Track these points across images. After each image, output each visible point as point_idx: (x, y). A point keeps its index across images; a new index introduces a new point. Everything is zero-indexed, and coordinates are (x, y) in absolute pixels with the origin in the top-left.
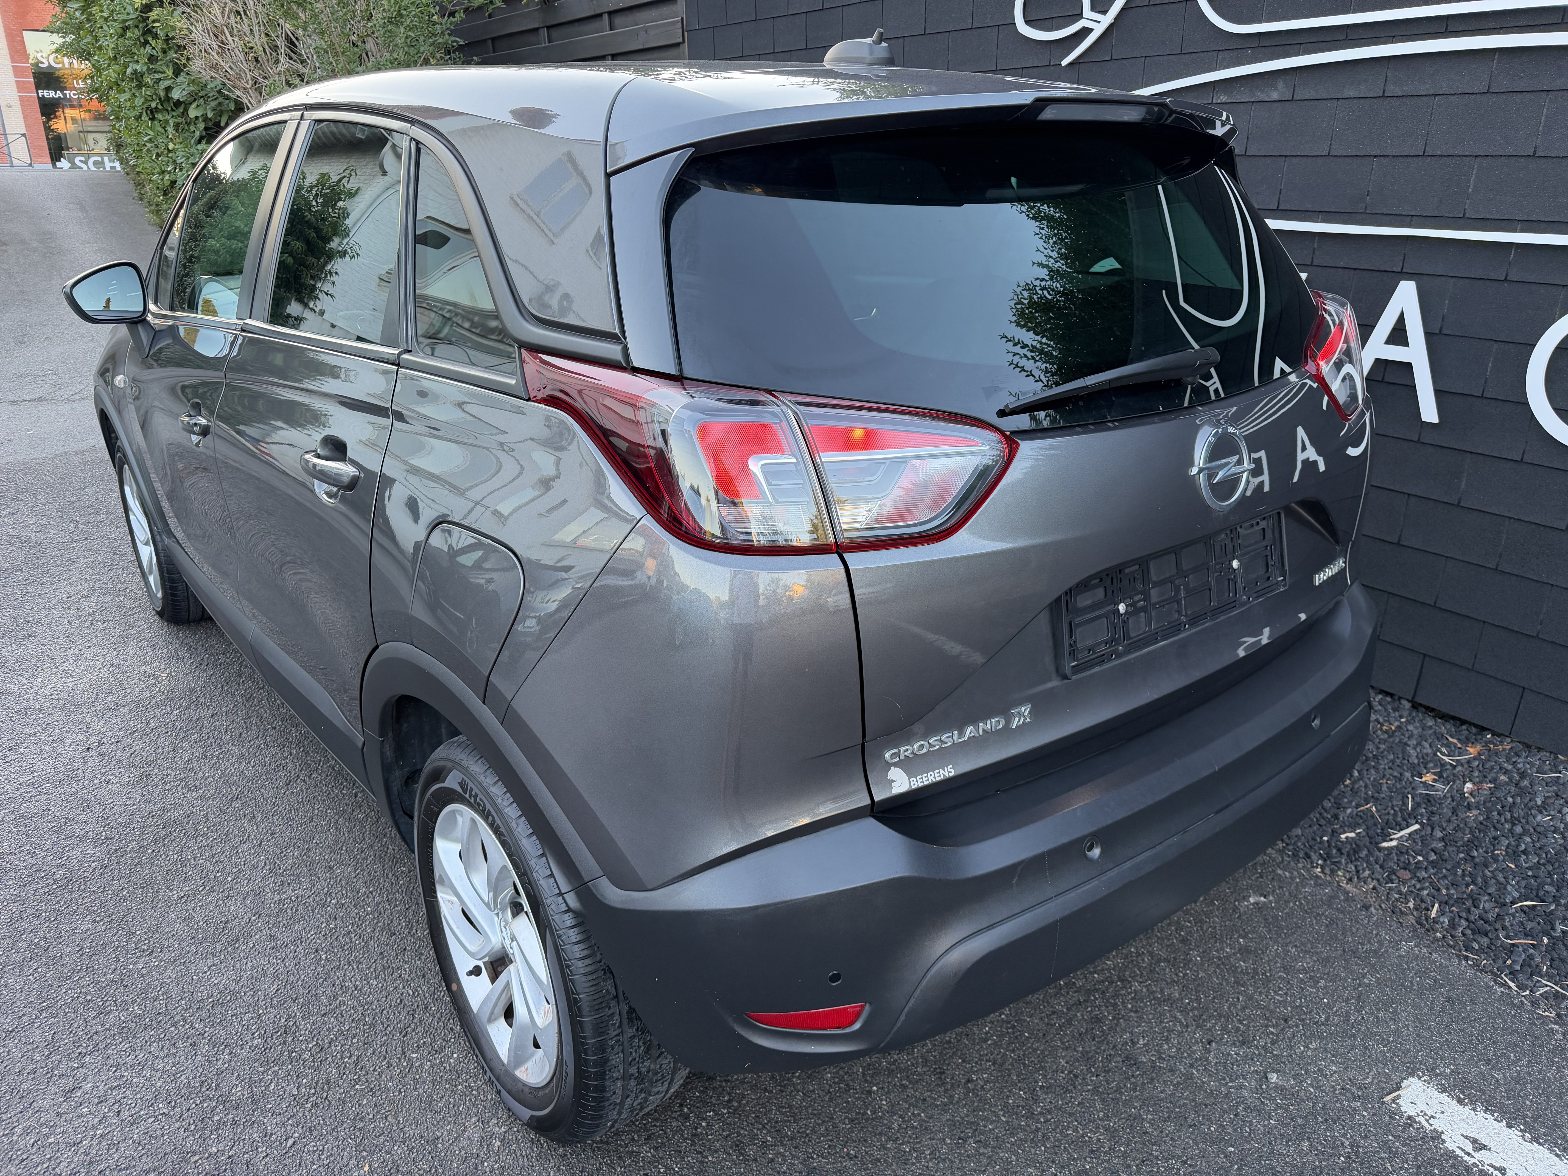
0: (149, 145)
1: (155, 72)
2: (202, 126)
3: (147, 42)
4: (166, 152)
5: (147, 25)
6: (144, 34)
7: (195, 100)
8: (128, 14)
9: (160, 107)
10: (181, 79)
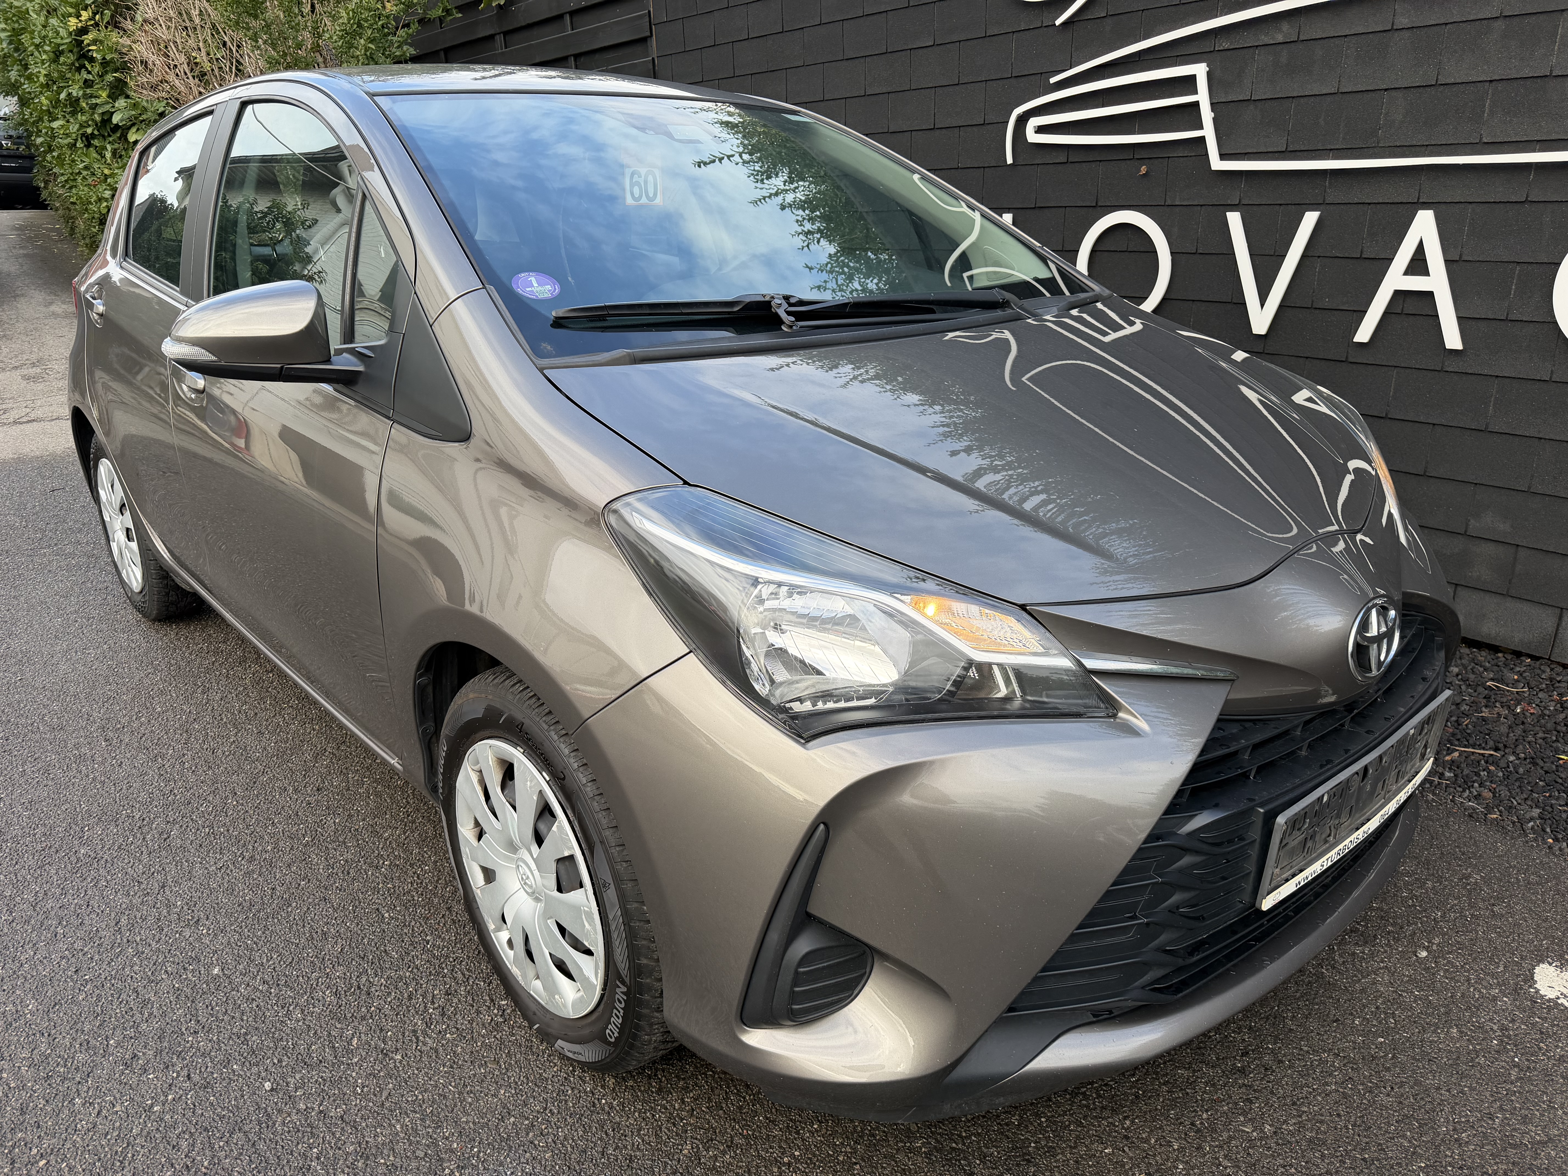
0: (85, 173)
1: (91, 97)
3: (82, 66)
4: (103, 179)
5: (82, 49)
6: (78, 60)
7: (133, 125)
8: (62, 38)
9: (96, 132)
10: (121, 103)
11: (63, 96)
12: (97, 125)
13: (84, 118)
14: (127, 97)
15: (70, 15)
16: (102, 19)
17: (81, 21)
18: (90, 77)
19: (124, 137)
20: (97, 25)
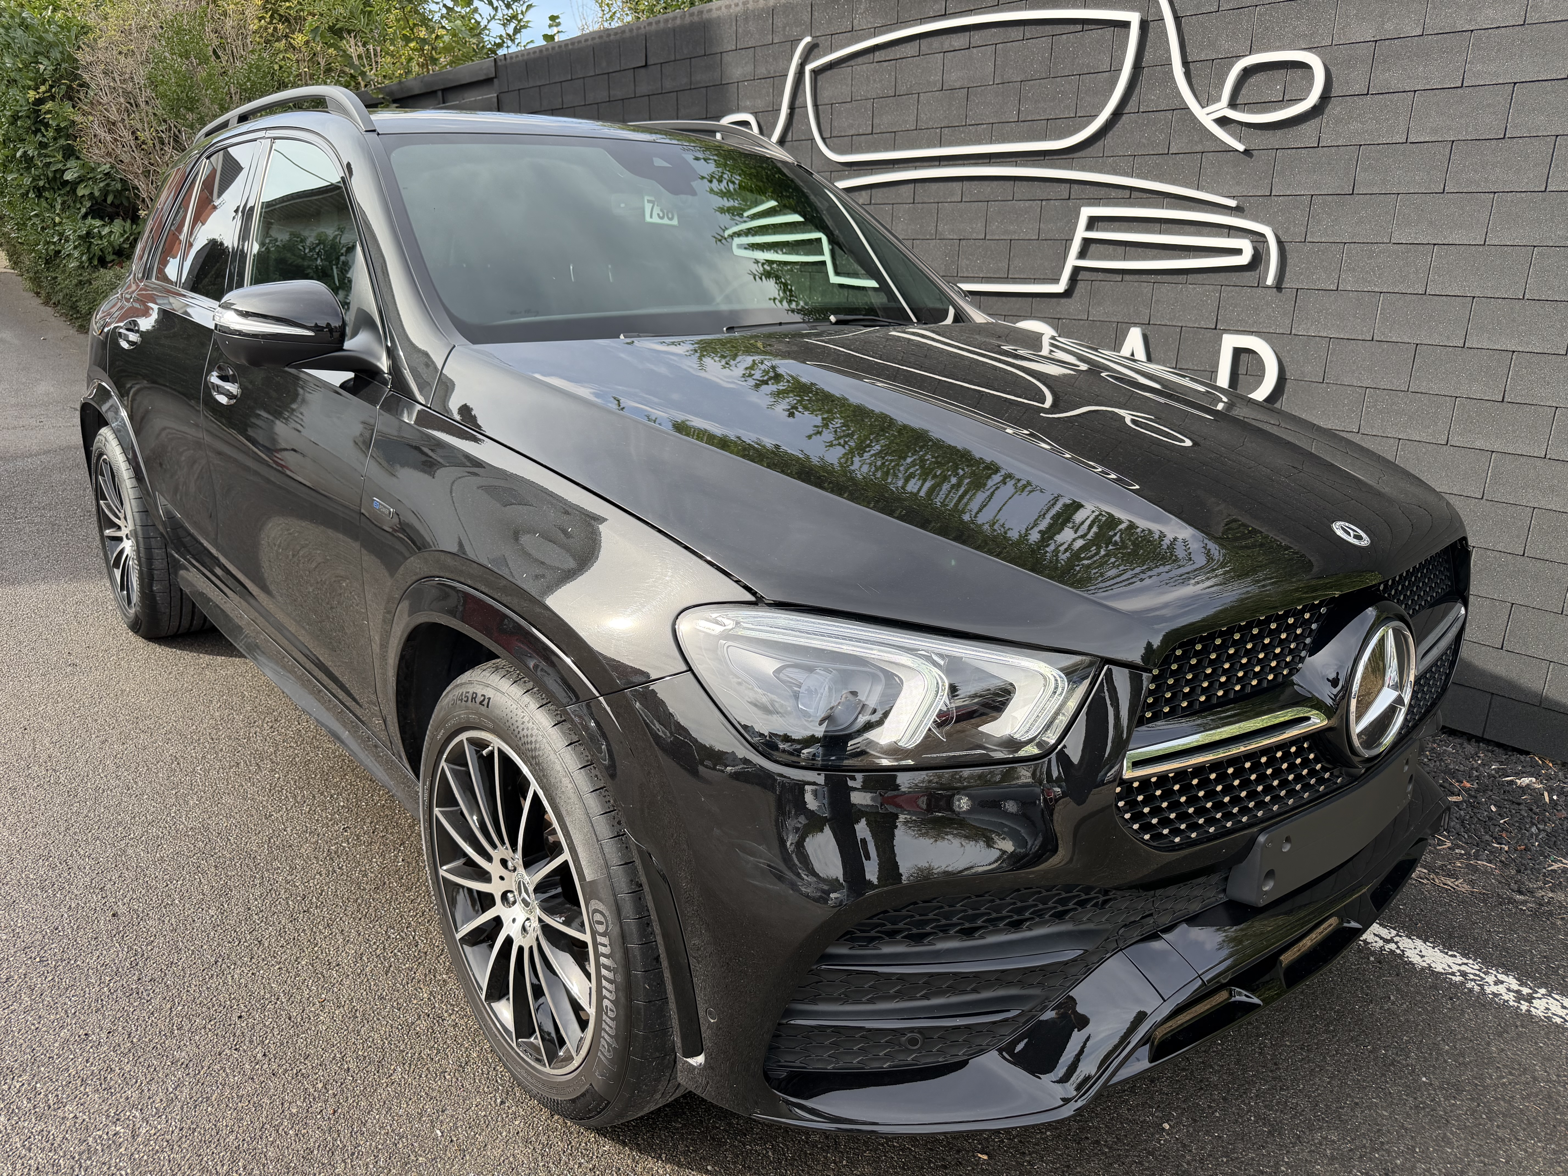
0: (34, 220)
1: (45, 156)
2: (88, 204)
3: (38, 130)
4: (52, 226)
5: (39, 116)
6: (34, 124)
7: (82, 181)
8: (21, 106)
9: (47, 185)
10: (72, 163)
11: (18, 154)
12: (48, 178)
13: (37, 173)
14: (78, 158)
15: (29, 88)
16: (59, 93)
17: (38, 93)
18: (45, 140)
19: (74, 191)
20: (53, 98)
